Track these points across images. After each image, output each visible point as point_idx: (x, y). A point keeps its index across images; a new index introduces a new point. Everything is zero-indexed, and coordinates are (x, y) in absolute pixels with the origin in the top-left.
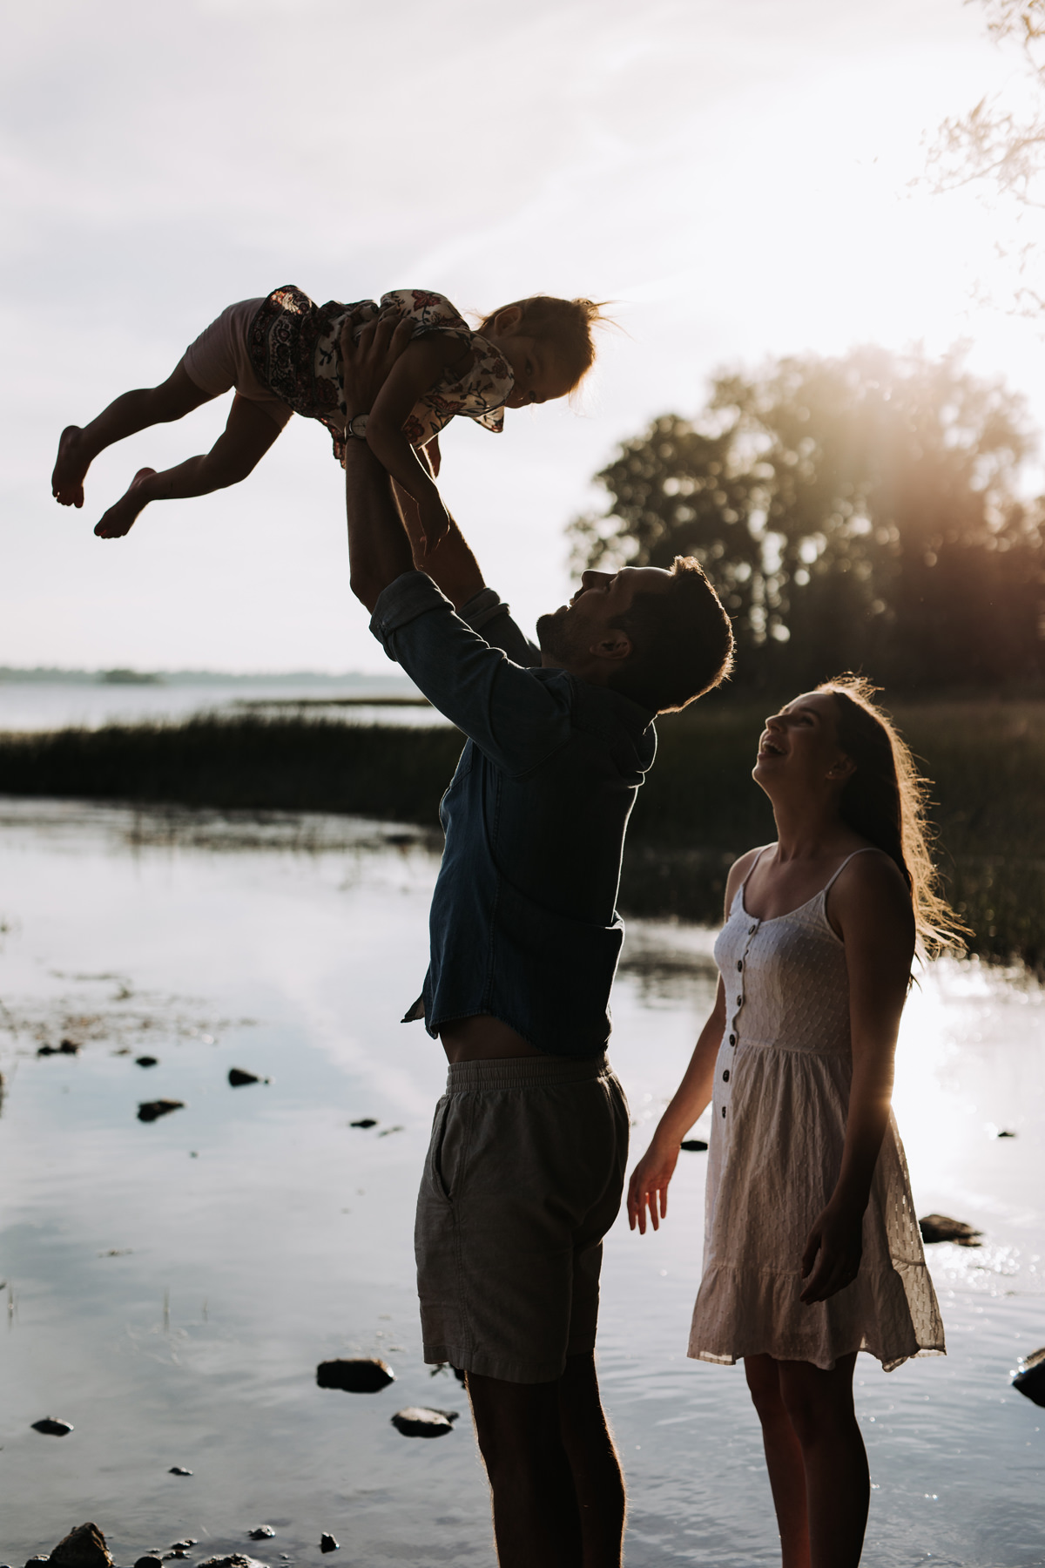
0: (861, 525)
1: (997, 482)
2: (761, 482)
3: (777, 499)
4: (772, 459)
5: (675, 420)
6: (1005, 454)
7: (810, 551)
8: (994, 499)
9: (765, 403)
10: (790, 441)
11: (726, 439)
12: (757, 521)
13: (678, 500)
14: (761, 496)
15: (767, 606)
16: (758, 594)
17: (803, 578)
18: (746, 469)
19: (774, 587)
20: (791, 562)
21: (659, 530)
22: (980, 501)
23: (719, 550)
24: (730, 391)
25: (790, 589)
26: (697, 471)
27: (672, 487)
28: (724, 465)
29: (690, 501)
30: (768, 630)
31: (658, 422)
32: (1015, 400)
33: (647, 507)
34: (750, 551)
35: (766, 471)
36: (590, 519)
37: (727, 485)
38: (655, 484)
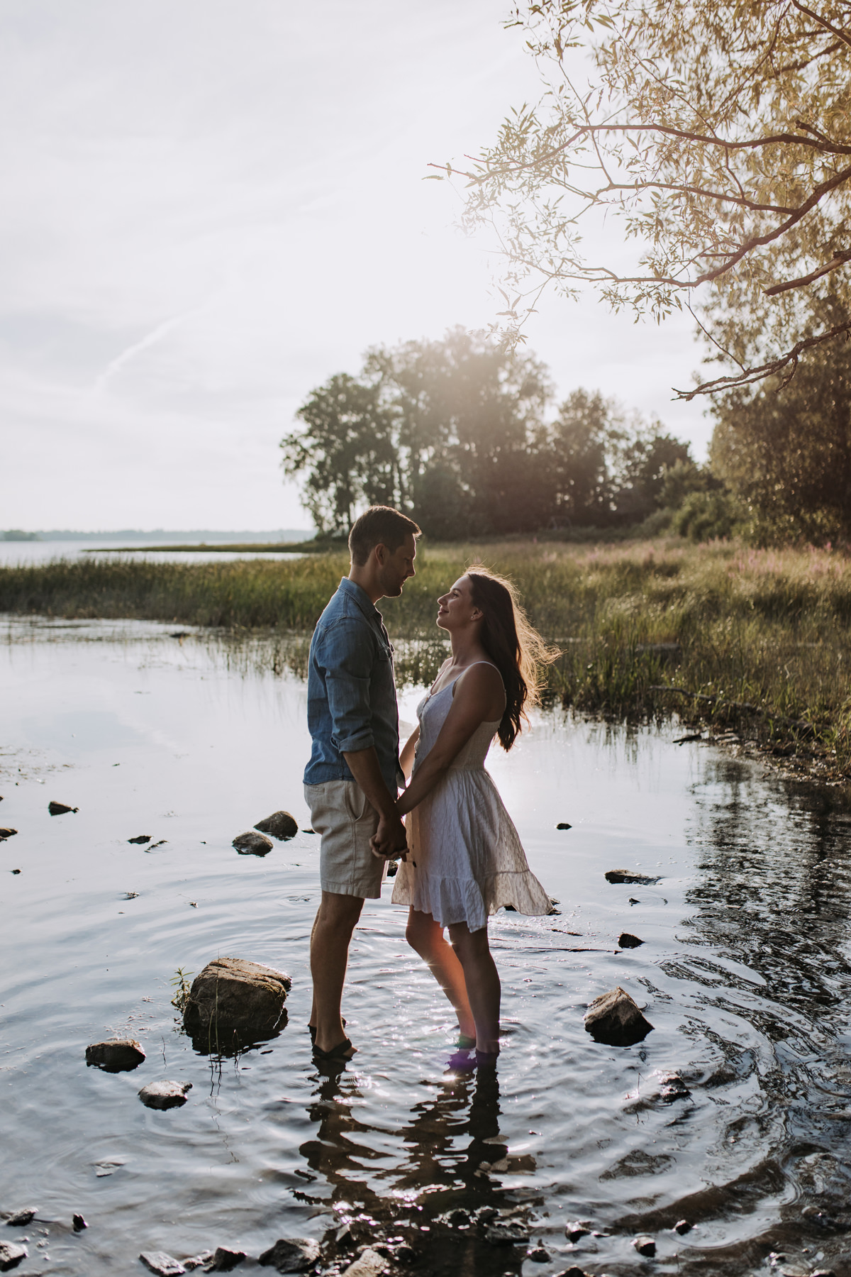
0: (454, 441)
1: (531, 415)
2: (397, 415)
3: (406, 425)
4: (402, 402)
5: (346, 378)
6: (535, 399)
7: (426, 455)
8: (529, 425)
9: (398, 368)
10: (413, 391)
11: (377, 388)
12: (395, 438)
13: (346, 426)
14: (396, 423)
15: (402, 488)
16: (396, 480)
17: (422, 471)
18: (387, 407)
19: (404, 477)
20: (415, 463)
21: (338, 444)
22: (521, 425)
23: (373, 455)
24: (377, 361)
25: (414, 476)
26: (358, 409)
27: (344, 418)
28: (375, 406)
29: (355, 427)
30: (402, 503)
31: (335, 379)
32: (540, 367)
33: (330, 431)
34: (390, 455)
35: (399, 409)
36: (296, 436)
37: (376, 417)
38: (334, 418)
